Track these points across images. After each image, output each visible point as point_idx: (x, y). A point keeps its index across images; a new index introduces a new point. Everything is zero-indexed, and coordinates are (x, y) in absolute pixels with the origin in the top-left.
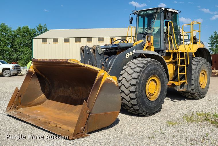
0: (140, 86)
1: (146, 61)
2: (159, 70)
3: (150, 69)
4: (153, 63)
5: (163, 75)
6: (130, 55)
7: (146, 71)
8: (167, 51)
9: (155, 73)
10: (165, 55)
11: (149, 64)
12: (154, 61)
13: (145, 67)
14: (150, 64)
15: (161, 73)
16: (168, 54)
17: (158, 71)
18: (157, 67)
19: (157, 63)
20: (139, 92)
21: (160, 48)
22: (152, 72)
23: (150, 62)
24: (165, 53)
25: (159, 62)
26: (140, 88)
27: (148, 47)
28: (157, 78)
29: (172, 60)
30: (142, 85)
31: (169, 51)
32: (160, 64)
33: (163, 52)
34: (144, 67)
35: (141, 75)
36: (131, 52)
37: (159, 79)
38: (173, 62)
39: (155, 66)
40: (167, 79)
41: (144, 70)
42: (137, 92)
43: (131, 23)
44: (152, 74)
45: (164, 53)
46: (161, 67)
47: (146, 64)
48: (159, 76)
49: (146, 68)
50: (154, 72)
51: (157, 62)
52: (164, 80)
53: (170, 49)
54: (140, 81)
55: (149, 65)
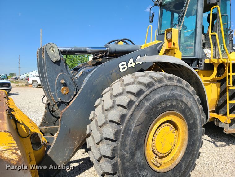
0: (128, 143)
1: (151, 77)
2: (184, 100)
3: (160, 98)
4: (169, 83)
5: (195, 109)
6: (129, 66)
7: (147, 104)
8: (207, 61)
9: (172, 107)
10: (202, 68)
11: (157, 85)
12: (171, 79)
13: (144, 92)
14: (159, 85)
15: (190, 106)
16: (209, 67)
17: (182, 101)
18: (178, 92)
19: (178, 84)
20: (123, 158)
21: (193, 57)
22: (164, 104)
23: (160, 81)
24: (203, 64)
25: (185, 82)
26: (128, 147)
27: (167, 52)
28: (178, 118)
29: (215, 77)
30: (134, 141)
31: (210, 61)
32: (186, 85)
33: (198, 64)
34: (140, 92)
35: (132, 115)
36: (131, 60)
37: (183, 120)
38: (218, 81)
39: (172, 90)
40: (203, 117)
41: (141, 100)
42: (117, 159)
43: (152, 21)
44: (164, 110)
45: (201, 64)
46: (191, 92)
47: (149, 85)
48: (183, 112)
49: (147, 95)
50: (169, 104)
51: (179, 81)
52: (195, 120)
53: (212, 58)
54: (127, 129)
55: (158, 88)
